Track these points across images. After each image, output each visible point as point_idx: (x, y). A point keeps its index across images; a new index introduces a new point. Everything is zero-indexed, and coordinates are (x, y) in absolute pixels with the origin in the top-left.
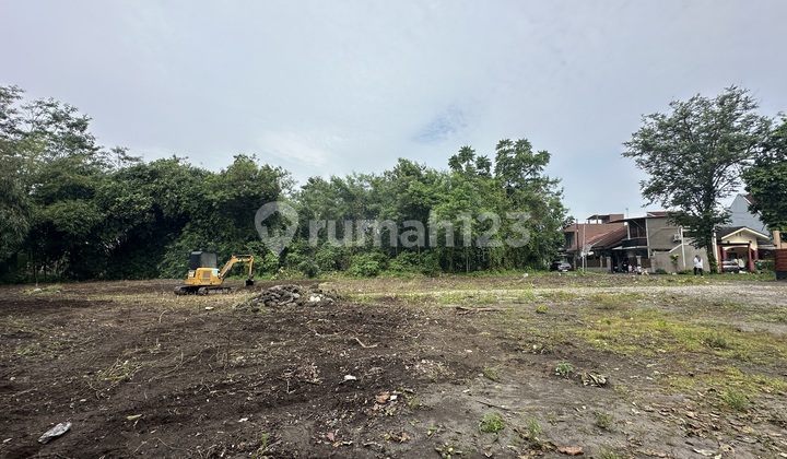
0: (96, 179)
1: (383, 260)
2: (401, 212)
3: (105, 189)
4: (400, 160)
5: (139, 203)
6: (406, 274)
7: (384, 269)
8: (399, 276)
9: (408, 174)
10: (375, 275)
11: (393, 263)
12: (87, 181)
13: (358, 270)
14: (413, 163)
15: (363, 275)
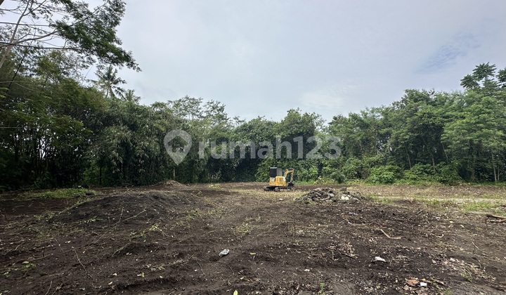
0: (228, 133)
1: (398, 171)
2: (412, 132)
4: (407, 91)
6: (422, 182)
7: (399, 178)
8: (414, 183)
9: (416, 101)
10: (392, 183)
11: (407, 173)
12: (225, 135)
13: (376, 178)
14: (421, 91)
15: (381, 182)
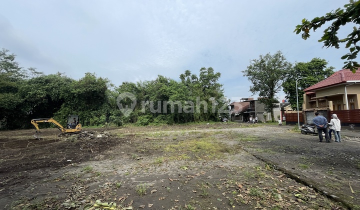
0: (19, 83)
1: (151, 118)
2: (158, 98)
3: (23, 88)
4: (159, 76)
5: (39, 94)
6: (160, 124)
7: (151, 122)
8: (157, 125)
9: (161, 82)
10: (147, 125)
12: (14, 84)
13: (139, 122)
14: (164, 77)
15: (142, 125)
